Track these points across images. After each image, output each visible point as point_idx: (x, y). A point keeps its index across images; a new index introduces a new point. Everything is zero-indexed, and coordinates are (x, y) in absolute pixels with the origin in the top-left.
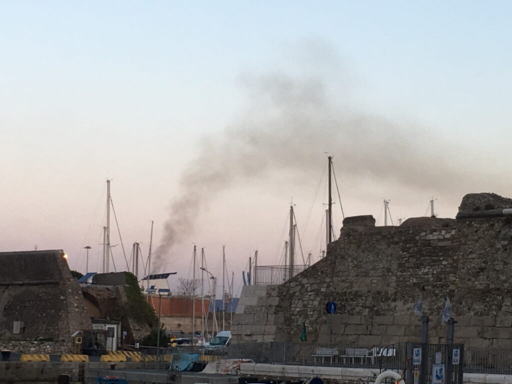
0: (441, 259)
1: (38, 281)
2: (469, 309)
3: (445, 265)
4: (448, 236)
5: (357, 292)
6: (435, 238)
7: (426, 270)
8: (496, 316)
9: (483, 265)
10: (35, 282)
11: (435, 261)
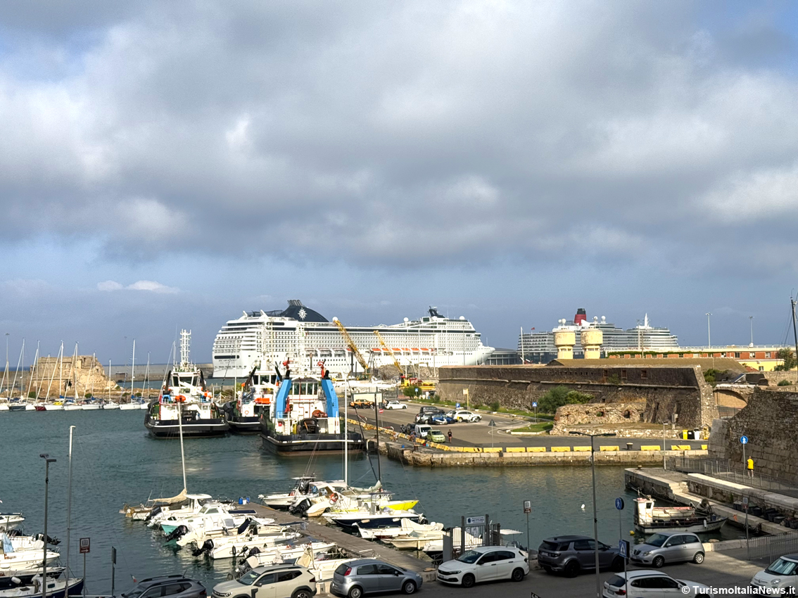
0: (793, 413)
3: (794, 418)
6: (792, 399)
7: (787, 420)
11: (792, 415)
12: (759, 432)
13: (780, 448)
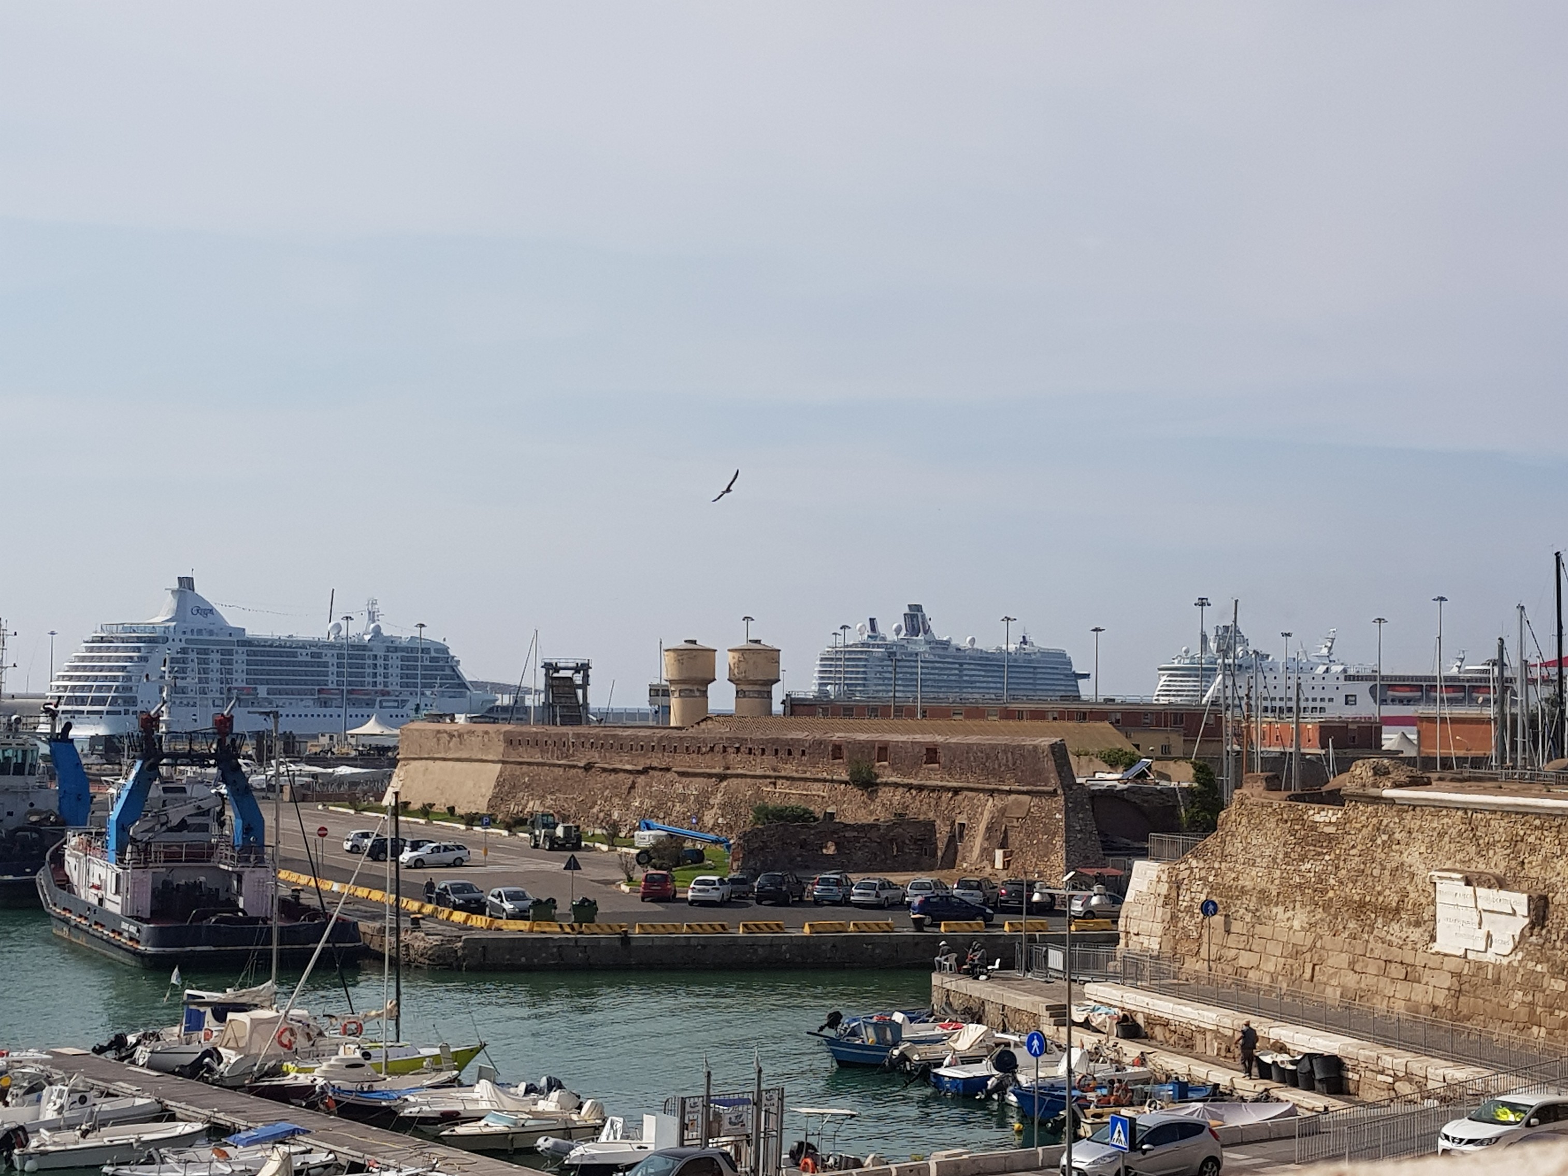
0: (1325, 851)
1: (1030, 788)
2: (1344, 928)
3: (1327, 861)
4: (1334, 819)
5: (1243, 887)
6: (1322, 820)
7: (1309, 866)
8: (1367, 941)
9: (1362, 866)
10: (1025, 788)
11: (1319, 854)
12: (1243, 891)
13: (1291, 928)
